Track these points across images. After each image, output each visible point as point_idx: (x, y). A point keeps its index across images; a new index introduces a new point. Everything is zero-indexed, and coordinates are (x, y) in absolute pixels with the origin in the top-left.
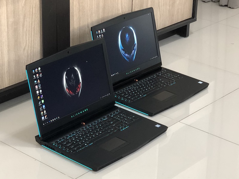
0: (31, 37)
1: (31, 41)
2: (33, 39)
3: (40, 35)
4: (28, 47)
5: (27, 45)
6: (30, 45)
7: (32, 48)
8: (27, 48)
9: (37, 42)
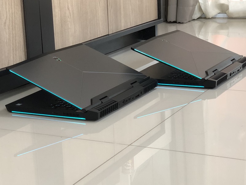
0: (12, 8)
1: (12, 13)
2: (13, 12)
3: (21, 8)
4: (9, 21)
5: (8, 18)
6: (11, 18)
7: (14, 24)
8: (8, 23)
9: (18, 17)
